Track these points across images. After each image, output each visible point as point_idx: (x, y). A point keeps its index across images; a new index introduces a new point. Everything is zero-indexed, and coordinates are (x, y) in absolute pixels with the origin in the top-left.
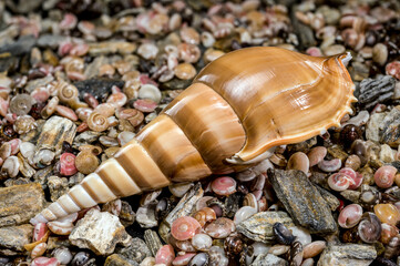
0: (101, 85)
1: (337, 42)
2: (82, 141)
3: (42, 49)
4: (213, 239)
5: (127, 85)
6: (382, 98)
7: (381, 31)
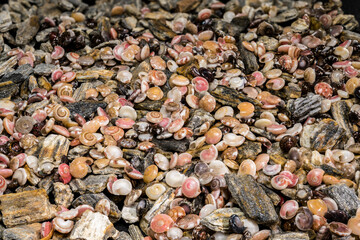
0: (88, 107)
1: (275, 66)
2: (75, 154)
3: (37, 76)
4: (183, 230)
5: (110, 106)
6: (312, 113)
7: (310, 57)
